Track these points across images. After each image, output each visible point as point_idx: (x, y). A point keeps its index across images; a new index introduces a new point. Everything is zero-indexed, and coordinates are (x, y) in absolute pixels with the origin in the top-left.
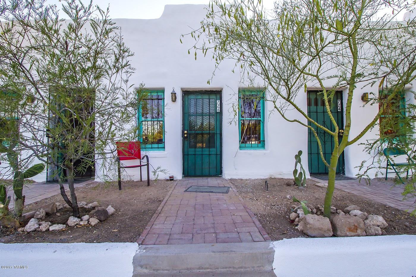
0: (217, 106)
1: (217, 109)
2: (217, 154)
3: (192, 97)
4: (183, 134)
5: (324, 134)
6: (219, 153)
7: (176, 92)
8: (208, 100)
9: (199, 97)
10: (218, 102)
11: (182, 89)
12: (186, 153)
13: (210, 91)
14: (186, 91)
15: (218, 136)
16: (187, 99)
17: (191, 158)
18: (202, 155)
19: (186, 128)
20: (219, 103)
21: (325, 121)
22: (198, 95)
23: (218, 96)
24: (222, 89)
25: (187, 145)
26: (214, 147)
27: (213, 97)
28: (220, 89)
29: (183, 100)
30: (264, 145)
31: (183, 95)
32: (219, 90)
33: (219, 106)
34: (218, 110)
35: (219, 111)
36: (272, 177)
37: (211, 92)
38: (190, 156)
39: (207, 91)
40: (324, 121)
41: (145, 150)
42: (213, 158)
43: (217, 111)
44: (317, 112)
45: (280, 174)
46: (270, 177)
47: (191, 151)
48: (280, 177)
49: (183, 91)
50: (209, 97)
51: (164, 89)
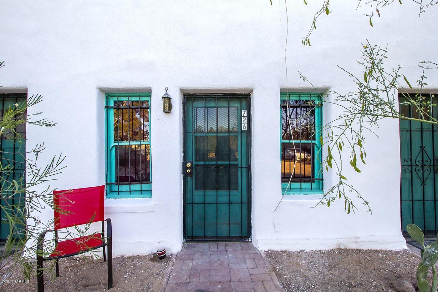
0: (243, 120)
1: (243, 125)
2: (242, 203)
3: (199, 104)
4: (184, 168)
5: (423, 168)
6: (245, 200)
7: (171, 95)
8: (227, 109)
9: (213, 104)
10: (244, 113)
11: (182, 90)
12: (189, 201)
13: (231, 94)
14: (189, 94)
15: (244, 171)
16: (191, 108)
17: (198, 209)
18: (217, 203)
19: (190, 158)
20: (246, 115)
21: (424, 145)
22: (211, 100)
23: (244, 103)
24: (252, 91)
25: (191, 187)
26: (237, 189)
27: (235, 104)
28: (248, 90)
29: (184, 109)
30: (322, 186)
31: (183, 101)
32: (246, 92)
33: (246, 121)
34: (244, 127)
35: (246, 129)
36: (340, 248)
37: (232, 96)
38: (195, 205)
39: (225, 94)
40: (422, 146)
41: (117, 196)
42: (236, 208)
43: (243, 129)
44: (410, 131)
45: (355, 242)
46: (338, 247)
47: (198, 196)
48: (354, 246)
49: (184, 95)
50: (229, 105)
51: (151, 90)
